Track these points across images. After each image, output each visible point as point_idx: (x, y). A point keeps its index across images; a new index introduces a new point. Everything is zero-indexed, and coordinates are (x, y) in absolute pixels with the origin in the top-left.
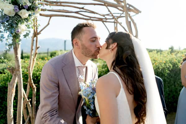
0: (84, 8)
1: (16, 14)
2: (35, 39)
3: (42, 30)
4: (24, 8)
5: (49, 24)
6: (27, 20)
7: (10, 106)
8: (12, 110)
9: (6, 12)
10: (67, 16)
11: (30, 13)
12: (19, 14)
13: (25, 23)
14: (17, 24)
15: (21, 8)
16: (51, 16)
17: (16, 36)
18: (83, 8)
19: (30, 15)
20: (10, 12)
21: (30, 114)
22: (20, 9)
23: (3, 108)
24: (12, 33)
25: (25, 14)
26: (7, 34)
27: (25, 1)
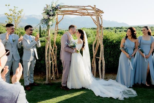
1: (48, 18)
2: (57, 25)
3: (60, 21)
4: (51, 16)
5: (63, 18)
6: (52, 20)
8: (47, 53)
9: (45, 18)
11: (53, 17)
12: (49, 18)
13: (52, 21)
14: (49, 22)
17: (48, 26)
20: (46, 18)
21: (54, 58)
23: (44, 56)
24: (47, 25)
25: (51, 18)
26: (45, 25)
27: (51, 13)
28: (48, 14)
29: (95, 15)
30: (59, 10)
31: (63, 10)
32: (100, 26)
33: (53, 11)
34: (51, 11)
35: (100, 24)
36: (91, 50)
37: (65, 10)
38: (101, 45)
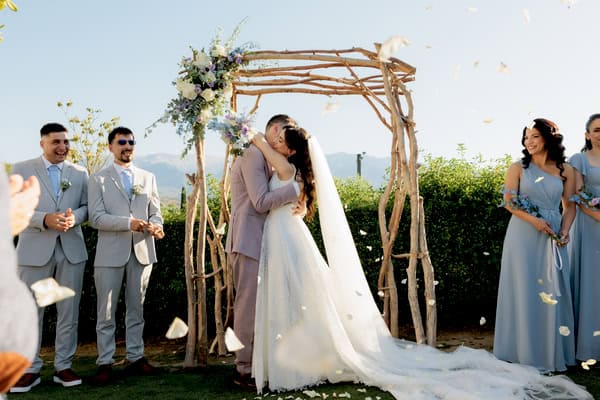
0: (311, 73)
1: (199, 97)
4: (208, 87)
5: (256, 107)
6: (212, 103)
7: (189, 231)
8: (192, 238)
9: (185, 95)
10: (287, 91)
11: (216, 92)
12: (202, 95)
13: (211, 108)
14: (199, 110)
15: (205, 87)
16: (259, 93)
17: (198, 129)
18: (308, 75)
19: (217, 96)
20: (190, 94)
21: (223, 266)
22: (203, 89)
24: (191, 123)
25: (209, 94)
26: (186, 125)
27: (210, 77)
28: (195, 83)
29: (382, 90)
30: (240, 68)
31: (256, 68)
32: (405, 122)
33: (216, 69)
34: (207, 70)
35: (402, 114)
36: (375, 232)
37: (262, 68)
38: (413, 198)
